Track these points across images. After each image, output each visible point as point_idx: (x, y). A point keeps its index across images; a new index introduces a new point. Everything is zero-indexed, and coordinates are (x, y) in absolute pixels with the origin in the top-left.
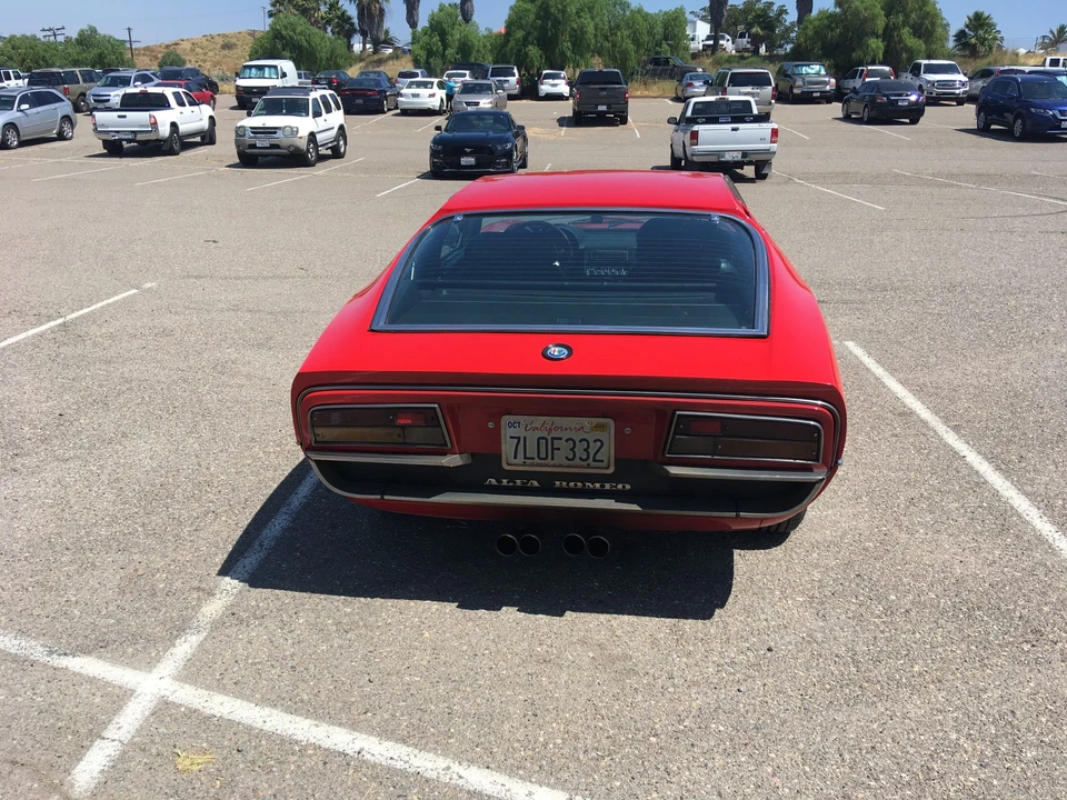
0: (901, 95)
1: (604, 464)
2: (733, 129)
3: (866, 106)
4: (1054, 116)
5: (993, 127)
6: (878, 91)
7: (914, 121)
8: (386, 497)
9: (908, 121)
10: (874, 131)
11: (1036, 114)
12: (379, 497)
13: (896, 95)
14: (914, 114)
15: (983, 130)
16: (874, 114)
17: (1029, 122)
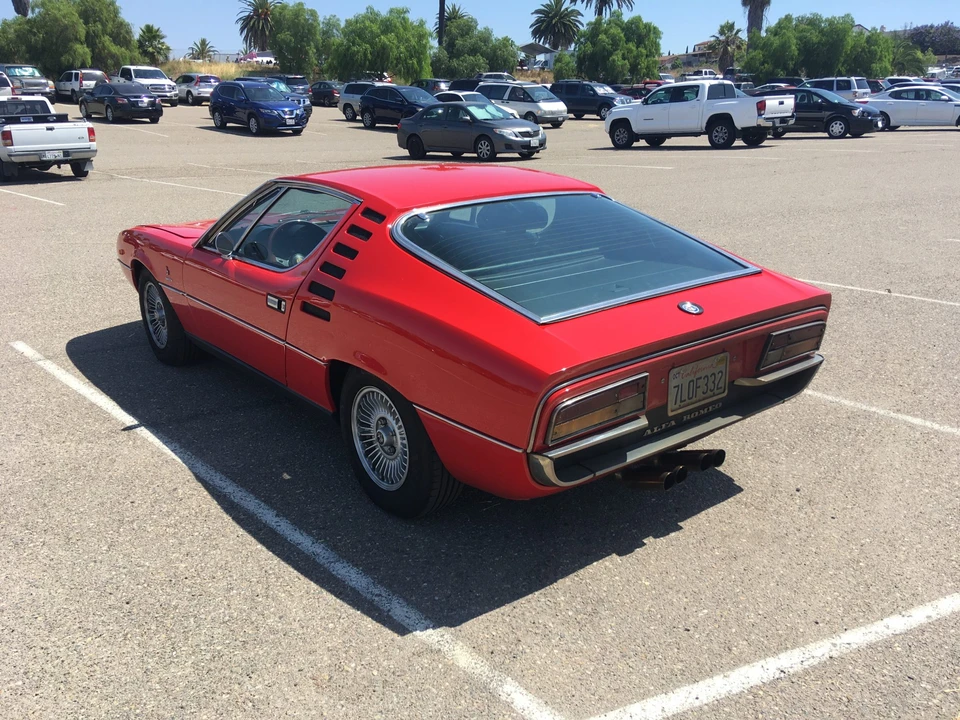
0: (140, 97)
1: (722, 390)
2: (48, 129)
3: (107, 107)
4: (279, 114)
5: (228, 125)
6: (116, 93)
7: (154, 121)
8: (598, 474)
9: (148, 120)
10: (127, 130)
11: (266, 114)
12: (591, 476)
13: (135, 97)
14: (153, 114)
15: (221, 127)
16: (119, 114)
17: (262, 121)
